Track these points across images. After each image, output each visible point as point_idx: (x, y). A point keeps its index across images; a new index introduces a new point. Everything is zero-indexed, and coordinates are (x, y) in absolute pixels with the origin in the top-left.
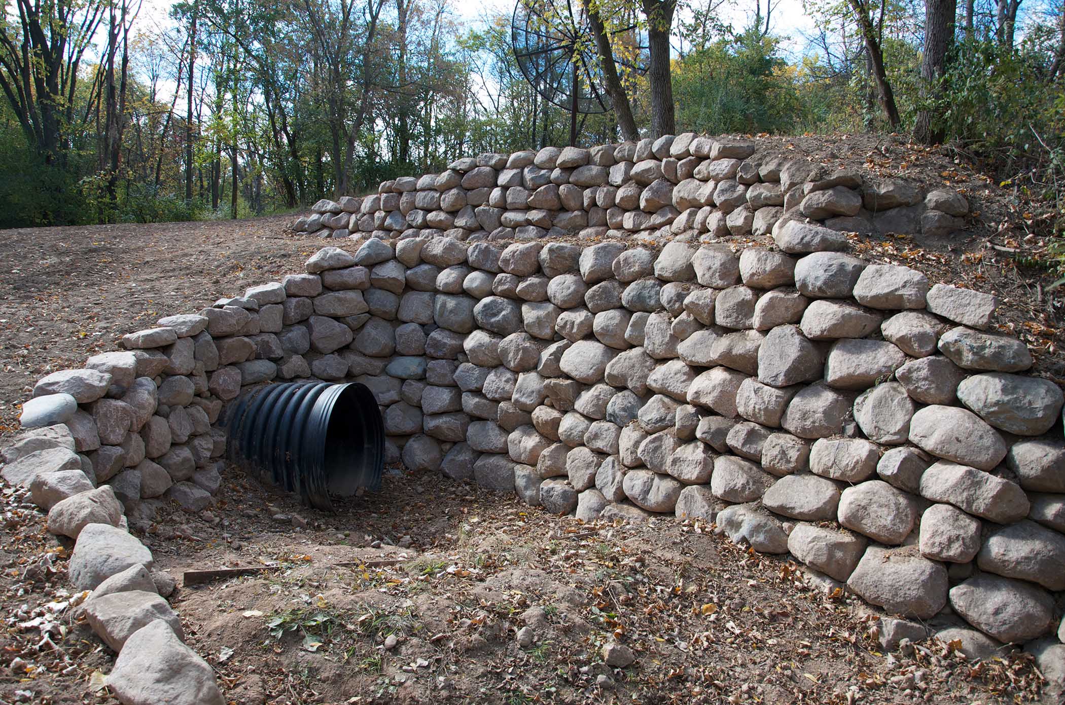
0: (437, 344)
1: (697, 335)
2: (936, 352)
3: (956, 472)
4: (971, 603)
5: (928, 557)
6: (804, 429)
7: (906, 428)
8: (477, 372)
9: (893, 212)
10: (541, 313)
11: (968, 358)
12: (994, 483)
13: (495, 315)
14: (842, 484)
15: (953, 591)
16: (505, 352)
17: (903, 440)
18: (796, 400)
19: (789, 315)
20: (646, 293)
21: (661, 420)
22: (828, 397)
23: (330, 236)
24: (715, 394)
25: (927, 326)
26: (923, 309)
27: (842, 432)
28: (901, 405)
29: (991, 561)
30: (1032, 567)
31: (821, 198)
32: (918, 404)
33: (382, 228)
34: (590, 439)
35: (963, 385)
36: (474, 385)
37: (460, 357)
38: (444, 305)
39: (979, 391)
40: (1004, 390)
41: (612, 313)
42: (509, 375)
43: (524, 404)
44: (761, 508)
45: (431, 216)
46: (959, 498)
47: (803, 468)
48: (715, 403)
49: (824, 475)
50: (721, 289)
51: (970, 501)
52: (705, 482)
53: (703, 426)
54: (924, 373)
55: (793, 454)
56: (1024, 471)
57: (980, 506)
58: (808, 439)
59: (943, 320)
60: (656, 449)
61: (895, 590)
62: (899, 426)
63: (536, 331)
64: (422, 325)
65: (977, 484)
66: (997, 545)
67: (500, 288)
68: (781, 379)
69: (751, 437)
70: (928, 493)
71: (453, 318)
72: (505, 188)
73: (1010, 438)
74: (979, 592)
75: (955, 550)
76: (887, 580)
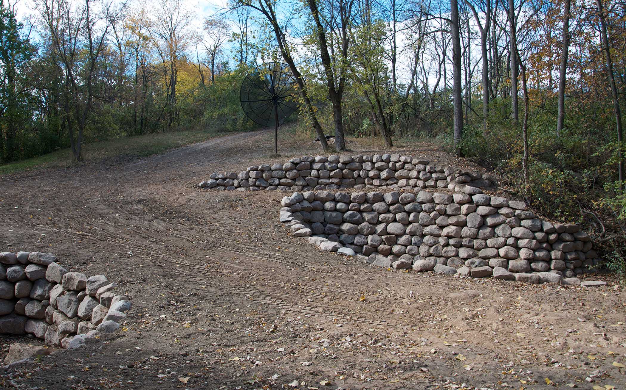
0: (331, 229)
1: (441, 217)
2: (514, 216)
3: (526, 241)
4: (536, 266)
5: (524, 259)
6: (484, 237)
7: (511, 233)
8: (351, 237)
9: (477, 181)
10: (373, 215)
11: (523, 216)
12: (534, 242)
13: (354, 217)
14: (498, 248)
15: (531, 265)
16: (362, 229)
17: (511, 236)
18: (481, 231)
19: (473, 210)
20: (416, 207)
21: (435, 242)
22: (489, 229)
23: (225, 189)
24: (455, 232)
25: (511, 210)
26: (508, 206)
27: (494, 236)
28: (508, 228)
29: (537, 257)
30: (545, 257)
31: (463, 178)
32: (512, 228)
33: (254, 185)
34: (409, 251)
35: (522, 222)
36: (350, 242)
37: (341, 233)
38: (331, 215)
39: (527, 223)
40: (532, 222)
41: (403, 213)
42: (364, 237)
43: (375, 245)
44: (479, 258)
45: (282, 181)
46: (528, 246)
47: (486, 246)
48: (455, 235)
49: (493, 247)
50: (447, 205)
51: (530, 246)
52: (457, 255)
53: (452, 241)
54: (514, 220)
55: (484, 244)
56: (538, 238)
57: (533, 246)
58: (485, 239)
59: (513, 209)
60: (437, 250)
61: (521, 267)
62: (509, 233)
63: (372, 221)
64: (322, 223)
65: (531, 242)
66: (537, 254)
67: (353, 208)
68: (477, 226)
69: (470, 241)
70: (520, 246)
71: (335, 219)
72: (318, 170)
73: (534, 232)
74: (537, 264)
75: (531, 256)
76: (519, 265)
